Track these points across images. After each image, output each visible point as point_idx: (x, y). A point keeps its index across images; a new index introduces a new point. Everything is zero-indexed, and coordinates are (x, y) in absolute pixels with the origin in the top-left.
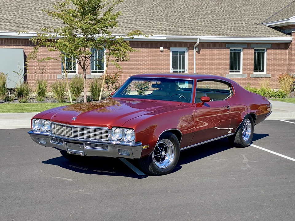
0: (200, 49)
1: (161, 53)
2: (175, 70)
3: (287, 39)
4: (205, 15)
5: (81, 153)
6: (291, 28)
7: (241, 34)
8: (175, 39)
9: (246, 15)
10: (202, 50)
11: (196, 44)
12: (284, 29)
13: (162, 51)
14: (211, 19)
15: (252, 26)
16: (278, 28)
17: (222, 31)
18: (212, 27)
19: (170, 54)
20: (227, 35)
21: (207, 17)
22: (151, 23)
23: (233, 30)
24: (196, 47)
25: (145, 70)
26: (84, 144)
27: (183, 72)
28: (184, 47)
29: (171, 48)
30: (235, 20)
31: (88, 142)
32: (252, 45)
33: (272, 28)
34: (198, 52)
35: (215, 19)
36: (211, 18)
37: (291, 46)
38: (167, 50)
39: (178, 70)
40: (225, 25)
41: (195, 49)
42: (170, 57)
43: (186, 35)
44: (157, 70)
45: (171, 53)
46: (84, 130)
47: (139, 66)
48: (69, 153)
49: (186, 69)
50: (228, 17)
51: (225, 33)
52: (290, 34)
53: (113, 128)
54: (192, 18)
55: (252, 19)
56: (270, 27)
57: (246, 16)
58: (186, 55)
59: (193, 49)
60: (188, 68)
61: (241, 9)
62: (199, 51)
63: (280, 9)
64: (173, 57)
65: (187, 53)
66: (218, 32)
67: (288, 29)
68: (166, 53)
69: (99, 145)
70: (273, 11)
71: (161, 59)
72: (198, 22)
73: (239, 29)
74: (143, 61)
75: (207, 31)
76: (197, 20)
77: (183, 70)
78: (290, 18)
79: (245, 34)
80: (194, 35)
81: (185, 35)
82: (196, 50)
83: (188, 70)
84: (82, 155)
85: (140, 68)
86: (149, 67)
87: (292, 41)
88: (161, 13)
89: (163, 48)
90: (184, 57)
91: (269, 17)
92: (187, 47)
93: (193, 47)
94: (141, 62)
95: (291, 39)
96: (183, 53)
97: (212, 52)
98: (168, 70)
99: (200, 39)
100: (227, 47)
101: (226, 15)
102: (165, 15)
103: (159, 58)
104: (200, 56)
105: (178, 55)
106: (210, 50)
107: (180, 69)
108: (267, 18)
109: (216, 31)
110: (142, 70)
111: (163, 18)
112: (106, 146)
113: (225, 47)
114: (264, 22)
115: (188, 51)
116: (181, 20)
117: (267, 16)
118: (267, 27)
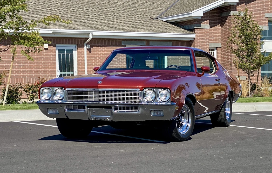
0: (91, 47)
1: (45, 51)
2: (62, 73)
3: (189, 35)
4: (89, 7)
5: (107, 118)
6: (193, 24)
7: (139, 29)
8: (62, 34)
9: (136, 8)
10: (94, 47)
11: (88, 41)
12: (184, 25)
13: (46, 49)
14: (98, 12)
15: (147, 20)
16: (177, 23)
17: (115, 25)
18: (103, 20)
19: (55, 53)
20: (123, 30)
21: (92, 9)
22: (28, 15)
23: (128, 25)
24: (87, 44)
25: (26, 72)
26: (113, 108)
27: (72, 75)
28: (73, 44)
29: (57, 45)
30: (126, 13)
31: (117, 106)
32: (150, 42)
33: (170, 23)
34: (89, 50)
35: (102, 12)
36: (97, 10)
37: (195, 44)
38: (52, 48)
39: (66, 73)
40: (117, 19)
41: (85, 47)
42: (55, 56)
43: (76, 29)
44: (40, 72)
45: (57, 52)
46: (112, 93)
47: (18, 67)
48: (93, 119)
49: (76, 72)
50: (117, 10)
51: (120, 28)
52: (192, 30)
53: (144, 89)
54: (75, 10)
55: (145, 13)
56: (168, 22)
57: (136, 10)
58: (75, 53)
59: (84, 47)
60: (78, 70)
61: (129, 2)
62: (91, 48)
63: (172, 3)
64: (60, 56)
65: (76, 51)
66: (111, 27)
67: (189, 24)
68: (51, 51)
69: (129, 108)
70: (165, 5)
71: (46, 59)
72: (84, 15)
73: (133, 23)
74: (24, 60)
75: (99, 25)
76: (82, 13)
77: (72, 73)
78: (193, 12)
79: (143, 29)
80: (85, 29)
81: (74, 29)
82: (88, 48)
83: (78, 72)
84: (109, 120)
85: (19, 70)
86: (31, 69)
87: (194, 38)
88: (35, 3)
89: (47, 44)
90: (72, 56)
91: (163, 11)
92: (76, 44)
93: (84, 43)
94: (21, 62)
95: (194, 36)
96: (72, 51)
97: (106, 50)
98: (54, 72)
99: (92, 35)
100: (122, 44)
101: (114, 8)
102: (42, 6)
103: (43, 57)
104: (91, 55)
105: (66, 54)
106: (104, 47)
107: (68, 71)
108: (161, 12)
109: (109, 25)
110: (22, 72)
111: (40, 9)
112: (137, 109)
113: (121, 44)
114: (159, 16)
115: (77, 49)
116: (62, 12)
117: (160, 10)
118: (165, 23)
